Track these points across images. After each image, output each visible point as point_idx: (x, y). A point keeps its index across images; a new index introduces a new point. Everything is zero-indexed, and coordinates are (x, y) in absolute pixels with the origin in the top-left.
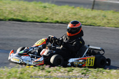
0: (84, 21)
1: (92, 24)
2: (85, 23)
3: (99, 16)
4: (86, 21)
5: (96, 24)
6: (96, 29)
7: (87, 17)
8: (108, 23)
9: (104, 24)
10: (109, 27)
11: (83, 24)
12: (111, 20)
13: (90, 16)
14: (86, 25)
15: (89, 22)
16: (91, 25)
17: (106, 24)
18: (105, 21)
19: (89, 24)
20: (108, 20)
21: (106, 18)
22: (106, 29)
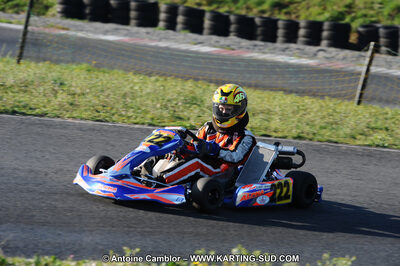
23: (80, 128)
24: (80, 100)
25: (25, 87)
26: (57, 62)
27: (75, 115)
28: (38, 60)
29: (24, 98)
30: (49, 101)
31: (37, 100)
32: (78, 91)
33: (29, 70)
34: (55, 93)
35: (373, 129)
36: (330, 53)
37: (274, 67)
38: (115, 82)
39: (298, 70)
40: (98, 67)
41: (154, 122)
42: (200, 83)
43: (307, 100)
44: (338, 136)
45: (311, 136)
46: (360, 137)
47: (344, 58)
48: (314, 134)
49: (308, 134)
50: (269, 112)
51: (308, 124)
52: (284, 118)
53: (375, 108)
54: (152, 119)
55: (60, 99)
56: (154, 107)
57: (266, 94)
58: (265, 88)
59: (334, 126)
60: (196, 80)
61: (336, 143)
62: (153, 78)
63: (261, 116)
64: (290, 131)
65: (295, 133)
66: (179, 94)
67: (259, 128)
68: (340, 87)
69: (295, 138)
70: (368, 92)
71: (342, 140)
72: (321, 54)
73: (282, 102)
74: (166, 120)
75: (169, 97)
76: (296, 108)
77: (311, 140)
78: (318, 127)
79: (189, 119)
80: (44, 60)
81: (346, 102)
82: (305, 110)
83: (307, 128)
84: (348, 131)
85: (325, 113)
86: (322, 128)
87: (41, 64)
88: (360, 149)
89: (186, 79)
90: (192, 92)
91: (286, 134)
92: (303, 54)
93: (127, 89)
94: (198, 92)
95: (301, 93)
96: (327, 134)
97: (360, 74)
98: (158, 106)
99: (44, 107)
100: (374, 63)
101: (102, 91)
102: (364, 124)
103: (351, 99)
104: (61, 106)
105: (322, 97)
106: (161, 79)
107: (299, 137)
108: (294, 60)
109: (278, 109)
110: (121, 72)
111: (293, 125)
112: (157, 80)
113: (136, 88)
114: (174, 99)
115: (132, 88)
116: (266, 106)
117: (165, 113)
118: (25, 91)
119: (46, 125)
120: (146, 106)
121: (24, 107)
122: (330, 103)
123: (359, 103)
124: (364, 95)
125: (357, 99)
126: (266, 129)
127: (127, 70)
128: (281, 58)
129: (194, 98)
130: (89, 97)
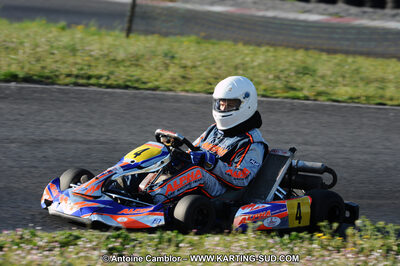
0: (105, 73)
1: (130, 81)
2: (108, 78)
3: (154, 54)
4: (112, 73)
5: (144, 83)
6: (146, 98)
7: (114, 60)
8: (184, 77)
9: (170, 81)
10: (187, 91)
11: (102, 81)
12: (194, 67)
13: (121, 55)
14: (109, 87)
15: (122, 74)
16: (127, 87)
17: (179, 84)
18: (174, 71)
19: (121, 82)
20: (185, 67)
21: (176, 61)
22: (177, 99)
23: (194, 101)
24: (192, 73)
25: (136, 61)
26: (166, 35)
27: (187, 88)
28: (147, 32)
29: (136, 72)
30: (161, 75)
31: (149, 74)
32: (189, 63)
33: (139, 44)
34: (167, 66)
38: (226, 53)
40: (207, 38)
41: (268, 93)
42: (311, 53)
50: (383, 80)
54: (265, 90)
55: (171, 72)
56: (267, 78)
57: (380, 61)
58: (377, 55)
60: (307, 49)
62: (263, 49)
63: (376, 84)
66: (291, 63)
67: (374, 97)
73: (396, 69)
74: (279, 91)
75: (281, 67)
79: (302, 89)
80: (153, 33)
87: (150, 37)
89: (296, 48)
90: (304, 62)
93: (238, 61)
94: (310, 61)
98: (271, 77)
99: (156, 80)
101: (214, 63)
104: (173, 79)
106: (272, 49)
109: (391, 77)
110: (230, 43)
112: (268, 51)
113: (247, 59)
114: (286, 70)
115: (243, 59)
116: (379, 74)
117: (278, 84)
118: (137, 65)
119: (159, 99)
120: (258, 77)
121: (137, 81)
126: (382, 97)
127: (236, 41)
129: (306, 68)
130: (201, 69)
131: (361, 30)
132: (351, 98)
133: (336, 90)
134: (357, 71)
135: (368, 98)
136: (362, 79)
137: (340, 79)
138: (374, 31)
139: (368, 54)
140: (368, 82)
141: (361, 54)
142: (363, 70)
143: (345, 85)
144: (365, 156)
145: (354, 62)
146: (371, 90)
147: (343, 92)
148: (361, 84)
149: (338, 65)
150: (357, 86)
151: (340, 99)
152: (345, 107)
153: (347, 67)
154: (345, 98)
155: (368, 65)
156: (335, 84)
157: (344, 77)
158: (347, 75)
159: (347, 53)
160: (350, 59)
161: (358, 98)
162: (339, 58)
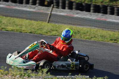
35: (53, 30)
36: (39, 7)
37: (23, 12)
39: (30, 12)
43: (33, 22)
44: (42, 32)
45: (34, 32)
46: (49, 33)
47: (43, 9)
48: (35, 32)
49: (33, 32)
50: (21, 25)
51: (33, 29)
52: (26, 27)
53: (53, 24)
57: (21, 19)
58: (20, 18)
59: (41, 29)
61: (42, 34)
63: (19, 26)
64: (28, 31)
65: (29, 31)
67: (19, 30)
68: (42, 17)
69: (30, 33)
70: (51, 19)
71: (43, 33)
72: (37, 8)
73: (26, 22)
76: (29, 24)
77: (34, 33)
78: (36, 30)
81: (44, 22)
82: (32, 24)
83: (33, 30)
84: (45, 31)
85: (38, 25)
86: (38, 30)
88: (49, 36)
91: (27, 32)
92: (31, 8)
95: (31, 19)
96: (39, 32)
97: (48, 14)
100: (53, 11)
102: (50, 29)
103: (46, 21)
105: (37, 21)
107: (31, 33)
108: (28, 10)
109: (24, 24)
111: (29, 29)
116: (20, 23)
122: (40, 22)
123: (48, 22)
124: (50, 20)
125: (47, 21)
126: (21, 30)
128: (25, 9)
131: (15, 10)
132: (12, 30)
133: (8, 28)
134: (14, 22)
135: (17, 30)
136: (15, 25)
137: (9, 24)
138: (19, 11)
139: (17, 17)
140: (17, 25)
141: (15, 17)
142: (16, 22)
143: (10, 26)
144: (16, 47)
145: (13, 19)
146: (18, 28)
147: (10, 28)
148: (15, 26)
149: (8, 20)
150: (14, 27)
151: (9, 30)
152: (10, 32)
153: (11, 21)
154: (10, 30)
155: (17, 20)
156: (7, 26)
157: (10, 24)
158: (11, 23)
159: (11, 17)
160: (12, 19)
161: (14, 30)
162: (9, 18)
